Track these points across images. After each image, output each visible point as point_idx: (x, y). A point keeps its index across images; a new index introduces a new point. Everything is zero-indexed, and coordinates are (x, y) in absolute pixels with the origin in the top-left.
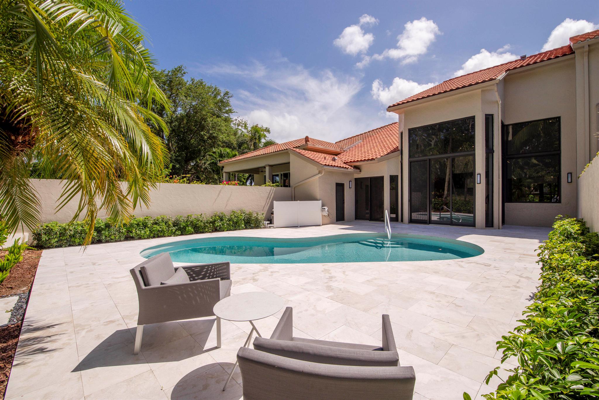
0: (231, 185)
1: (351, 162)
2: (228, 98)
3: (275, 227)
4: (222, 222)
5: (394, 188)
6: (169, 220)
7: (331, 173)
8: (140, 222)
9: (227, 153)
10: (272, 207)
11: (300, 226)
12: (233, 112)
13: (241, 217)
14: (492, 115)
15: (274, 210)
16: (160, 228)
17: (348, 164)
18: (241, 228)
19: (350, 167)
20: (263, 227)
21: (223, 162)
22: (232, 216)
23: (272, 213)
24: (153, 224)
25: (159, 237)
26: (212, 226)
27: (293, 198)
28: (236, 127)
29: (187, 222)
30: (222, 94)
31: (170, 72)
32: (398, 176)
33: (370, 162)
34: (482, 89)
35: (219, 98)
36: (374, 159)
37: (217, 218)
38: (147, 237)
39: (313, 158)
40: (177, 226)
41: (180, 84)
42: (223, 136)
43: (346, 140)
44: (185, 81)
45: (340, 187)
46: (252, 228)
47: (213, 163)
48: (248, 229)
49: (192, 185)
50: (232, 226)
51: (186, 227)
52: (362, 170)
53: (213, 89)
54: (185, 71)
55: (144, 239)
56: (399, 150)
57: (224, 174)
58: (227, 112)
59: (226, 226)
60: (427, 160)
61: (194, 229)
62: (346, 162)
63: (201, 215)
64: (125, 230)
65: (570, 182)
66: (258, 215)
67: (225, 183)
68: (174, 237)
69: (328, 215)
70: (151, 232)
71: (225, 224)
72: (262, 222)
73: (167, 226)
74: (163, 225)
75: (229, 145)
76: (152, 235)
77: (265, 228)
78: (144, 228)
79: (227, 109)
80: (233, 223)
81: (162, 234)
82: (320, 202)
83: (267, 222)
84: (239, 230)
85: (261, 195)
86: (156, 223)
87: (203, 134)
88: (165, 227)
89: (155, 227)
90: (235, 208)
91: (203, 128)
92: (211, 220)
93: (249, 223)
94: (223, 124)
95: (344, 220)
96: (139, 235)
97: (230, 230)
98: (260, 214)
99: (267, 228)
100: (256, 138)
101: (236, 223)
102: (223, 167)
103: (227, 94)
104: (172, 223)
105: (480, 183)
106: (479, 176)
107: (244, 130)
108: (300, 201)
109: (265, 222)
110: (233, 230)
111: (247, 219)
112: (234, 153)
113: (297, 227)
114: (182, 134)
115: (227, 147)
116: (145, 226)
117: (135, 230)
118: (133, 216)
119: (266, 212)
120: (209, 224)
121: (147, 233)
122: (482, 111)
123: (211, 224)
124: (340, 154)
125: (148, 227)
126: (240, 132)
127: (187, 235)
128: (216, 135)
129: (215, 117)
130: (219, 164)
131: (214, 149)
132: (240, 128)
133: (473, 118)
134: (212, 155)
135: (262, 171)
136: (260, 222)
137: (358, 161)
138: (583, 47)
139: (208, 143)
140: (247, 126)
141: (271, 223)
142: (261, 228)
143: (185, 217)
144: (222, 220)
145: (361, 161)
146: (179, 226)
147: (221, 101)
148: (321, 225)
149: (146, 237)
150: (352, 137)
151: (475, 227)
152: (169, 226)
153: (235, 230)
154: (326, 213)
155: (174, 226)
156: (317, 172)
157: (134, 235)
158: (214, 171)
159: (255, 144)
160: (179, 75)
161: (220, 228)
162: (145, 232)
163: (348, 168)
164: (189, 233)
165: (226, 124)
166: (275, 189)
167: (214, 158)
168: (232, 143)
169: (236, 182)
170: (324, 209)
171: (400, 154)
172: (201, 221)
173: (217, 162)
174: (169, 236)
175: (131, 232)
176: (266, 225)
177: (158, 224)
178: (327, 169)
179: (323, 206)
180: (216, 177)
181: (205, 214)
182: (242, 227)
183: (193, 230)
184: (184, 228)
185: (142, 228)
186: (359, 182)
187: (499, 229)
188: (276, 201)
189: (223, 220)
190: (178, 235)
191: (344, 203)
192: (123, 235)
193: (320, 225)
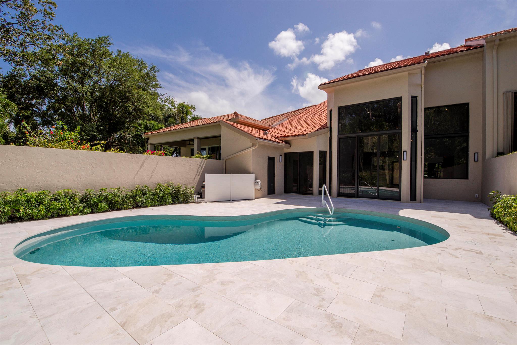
0: (156, 155)
1: (281, 137)
2: (155, 72)
3: (206, 201)
4: (145, 197)
5: (322, 163)
6: (75, 194)
7: (264, 146)
8: (32, 198)
9: (153, 125)
10: (202, 179)
11: (233, 200)
12: (159, 87)
13: (168, 191)
14: (416, 97)
15: (206, 183)
16: (62, 205)
17: (278, 138)
18: (167, 203)
19: (281, 142)
20: (192, 201)
21: (148, 133)
22: (157, 189)
23: (203, 187)
24: (52, 200)
25: (59, 216)
26: (132, 202)
27: (224, 171)
28: (163, 103)
29: (99, 197)
30: (149, 69)
31: (93, 40)
32: (326, 151)
33: (300, 137)
34: (409, 72)
35: (145, 71)
36: (305, 135)
37: (139, 192)
38: (43, 217)
39: (247, 131)
40: (85, 202)
41: (103, 54)
42: (149, 109)
43: (271, 119)
44: (110, 51)
45: (271, 161)
46: (180, 203)
47: (138, 135)
48: (176, 204)
49: (108, 153)
50: (158, 201)
51: (98, 203)
52: (292, 145)
53: (140, 63)
54: (110, 41)
55: (38, 219)
56: (327, 127)
57: (149, 146)
58: (154, 87)
59: (149, 201)
60: (355, 137)
61: (109, 205)
62: (276, 136)
63: (119, 188)
64: (8, 208)
65: (477, 160)
66: (187, 188)
67: (150, 152)
68: (82, 216)
69: (261, 188)
70: (48, 210)
71: (149, 199)
72: (192, 196)
73: (72, 203)
74: (65, 201)
75: (154, 118)
76: (49, 214)
77: (195, 202)
78: (37, 206)
79: (154, 83)
80: (158, 198)
81: (64, 213)
82: (253, 176)
83: (197, 196)
84: (165, 205)
85: (191, 167)
86: (56, 200)
87: (127, 106)
88: (68, 204)
89: (54, 205)
90: (161, 181)
91: (127, 99)
92: (131, 194)
93: (177, 197)
94: (149, 97)
95: (274, 193)
96: (29, 215)
97: (155, 206)
98: (189, 187)
99: (197, 202)
100: (183, 113)
101: (162, 197)
102: (148, 139)
103: (153, 68)
104: (79, 199)
105: (406, 160)
106: (405, 153)
107: (170, 107)
108: (233, 173)
109: (195, 196)
110: (158, 206)
111: (175, 193)
112: (160, 126)
113: (230, 201)
114: (104, 104)
115: (153, 120)
116: (39, 203)
117: (24, 209)
118: (23, 190)
119: (196, 185)
120: (129, 199)
121: (42, 212)
122: (409, 93)
123: (131, 199)
124: (268, 129)
125: (44, 205)
126: (166, 108)
127: (99, 213)
128: (142, 107)
129: (141, 89)
130: (143, 136)
131: (139, 121)
132: (167, 104)
133: (400, 99)
134: (136, 127)
135: (189, 144)
136: (189, 196)
137: (288, 136)
138: (494, 41)
139: (133, 116)
140: (174, 103)
141: (201, 197)
142: (190, 203)
143: (98, 191)
144: (144, 194)
145: (292, 136)
146: (88, 202)
147: (148, 75)
148: (254, 198)
149: (41, 217)
150: (276, 116)
151: (401, 201)
152: (74, 203)
153: (161, 205)
154: (258, 187)
155: (82, 202)
156: (251, 144)
157: (21, 215)
158: (138, 143)
159: (182, 118)
160: (104, 45)
161: (142, 204)
162: (39, 211)
163: (280, 142)
164: (102, 210)
165: (152, 97)
166: (206, 161)
167: (139, 130)
168: (159, 117)
169: (162, 151)
170: (258, 182)
171: (329, 131)
172: (119, 196)
173: (142, 134)
174: (74, 215)
175: (18, 211)
176: (196, 199)
177: (59, 199)
178: (261, 142)
179: (256, 179)
180: (141, 149)
181: (124, 187)
182: (169, 202)
183: (107, 207)
184: (96, 204)
185: (34, 205)
186: (288, 156)
187: (421, 202)
188: (208, 173)
189: (146, 194)
190: (86, 213)
191: (274, 177)
192: (6, 215)
193: (252, 199)
